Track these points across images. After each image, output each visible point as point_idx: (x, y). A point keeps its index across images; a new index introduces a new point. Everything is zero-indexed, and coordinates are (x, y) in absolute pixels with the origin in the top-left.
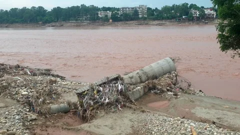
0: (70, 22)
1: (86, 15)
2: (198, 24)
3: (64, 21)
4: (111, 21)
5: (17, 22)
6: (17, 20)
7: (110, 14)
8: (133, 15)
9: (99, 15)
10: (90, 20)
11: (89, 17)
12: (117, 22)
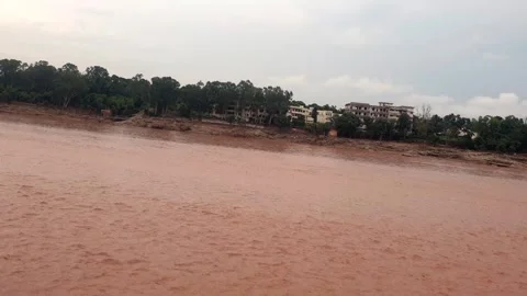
1: (255, 110)
4: (333, 133)
5: (25, 100)
6: (24, 94)
7: (307, 113)
8: (396, 127)
9: (288, 114)
10: (265, 123)
11: (267, 114)
12: (352, 138)
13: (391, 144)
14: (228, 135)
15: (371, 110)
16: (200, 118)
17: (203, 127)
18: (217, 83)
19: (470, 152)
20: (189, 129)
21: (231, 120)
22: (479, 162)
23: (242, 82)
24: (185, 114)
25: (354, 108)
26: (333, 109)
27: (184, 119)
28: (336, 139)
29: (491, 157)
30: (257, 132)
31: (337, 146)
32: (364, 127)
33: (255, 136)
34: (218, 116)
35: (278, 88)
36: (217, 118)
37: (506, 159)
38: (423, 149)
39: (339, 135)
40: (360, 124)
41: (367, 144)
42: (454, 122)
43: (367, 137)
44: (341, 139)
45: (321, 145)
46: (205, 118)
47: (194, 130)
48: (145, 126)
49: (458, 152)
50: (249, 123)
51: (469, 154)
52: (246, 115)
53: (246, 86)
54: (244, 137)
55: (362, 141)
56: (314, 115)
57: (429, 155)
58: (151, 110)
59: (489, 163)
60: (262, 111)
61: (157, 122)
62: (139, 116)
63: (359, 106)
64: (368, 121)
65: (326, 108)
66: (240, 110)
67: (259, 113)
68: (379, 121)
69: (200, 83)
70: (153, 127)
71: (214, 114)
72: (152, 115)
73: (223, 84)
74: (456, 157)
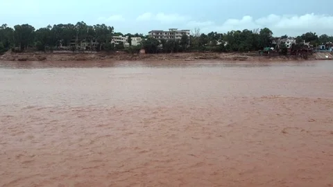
0: (55, 52)
1: (89, 41)
2: (295, 59)
3: (39, 50)
4: (142, 51)
7: (124, 40)
8: (181, 44)
9: (112, 42)
10: (97, 49)
11: (98, 43)
12: (155, 53)
13: (178, 54)
14: (74, 59)
15: (164, 34)
16: (52, 50)
17: (55, 56)
18: (61, 25)
19: (224, 54)
20: (44, 59)
21: (73, 49)
22: (229, 59)
23: (79, 23)
24: (41, 48)
25: (154, 34)
26: (141, 36)
27: (40, 52)
28: (145, 55)
29: (236, 55)
30: (93, 56)
31: (146, 59)
32: (161, 45)
33: (91, 59)
34: (64, 47)
35: (104, 25)
36: (63, 49)
37: (244, 55)
38: (197, 55)
39: (146, 53)
40: (158, 44)
41: (164, 56)
42: (214, 37)
43: (164, 52)
44: (148, 55)
45: (136, 59)
46: (55, 50)
47: (48, 59)
48: (14, 60)
49: (217, 55)
50: (86, 50)
51: (223, 55)
52: (84, 45)
53: (81, 25)
54: (84, 60)
55: (160, 55)
56: (129, 41)
57: (200, 58)
58: (16, 48)
59: (235, 59)
60: (94, 41)
61: (21, 56)
62: (8, 54)
63: (157, 32)
64: (163, 42)
65: (137, 35)
66: (79, 42)
67: (92, 43)
68: (170, 41)
69: (49, 26)
70: (19, 60)
71: (61, 47)
72: (17, 51)
73: (65, 25)
74: (216, 58)
